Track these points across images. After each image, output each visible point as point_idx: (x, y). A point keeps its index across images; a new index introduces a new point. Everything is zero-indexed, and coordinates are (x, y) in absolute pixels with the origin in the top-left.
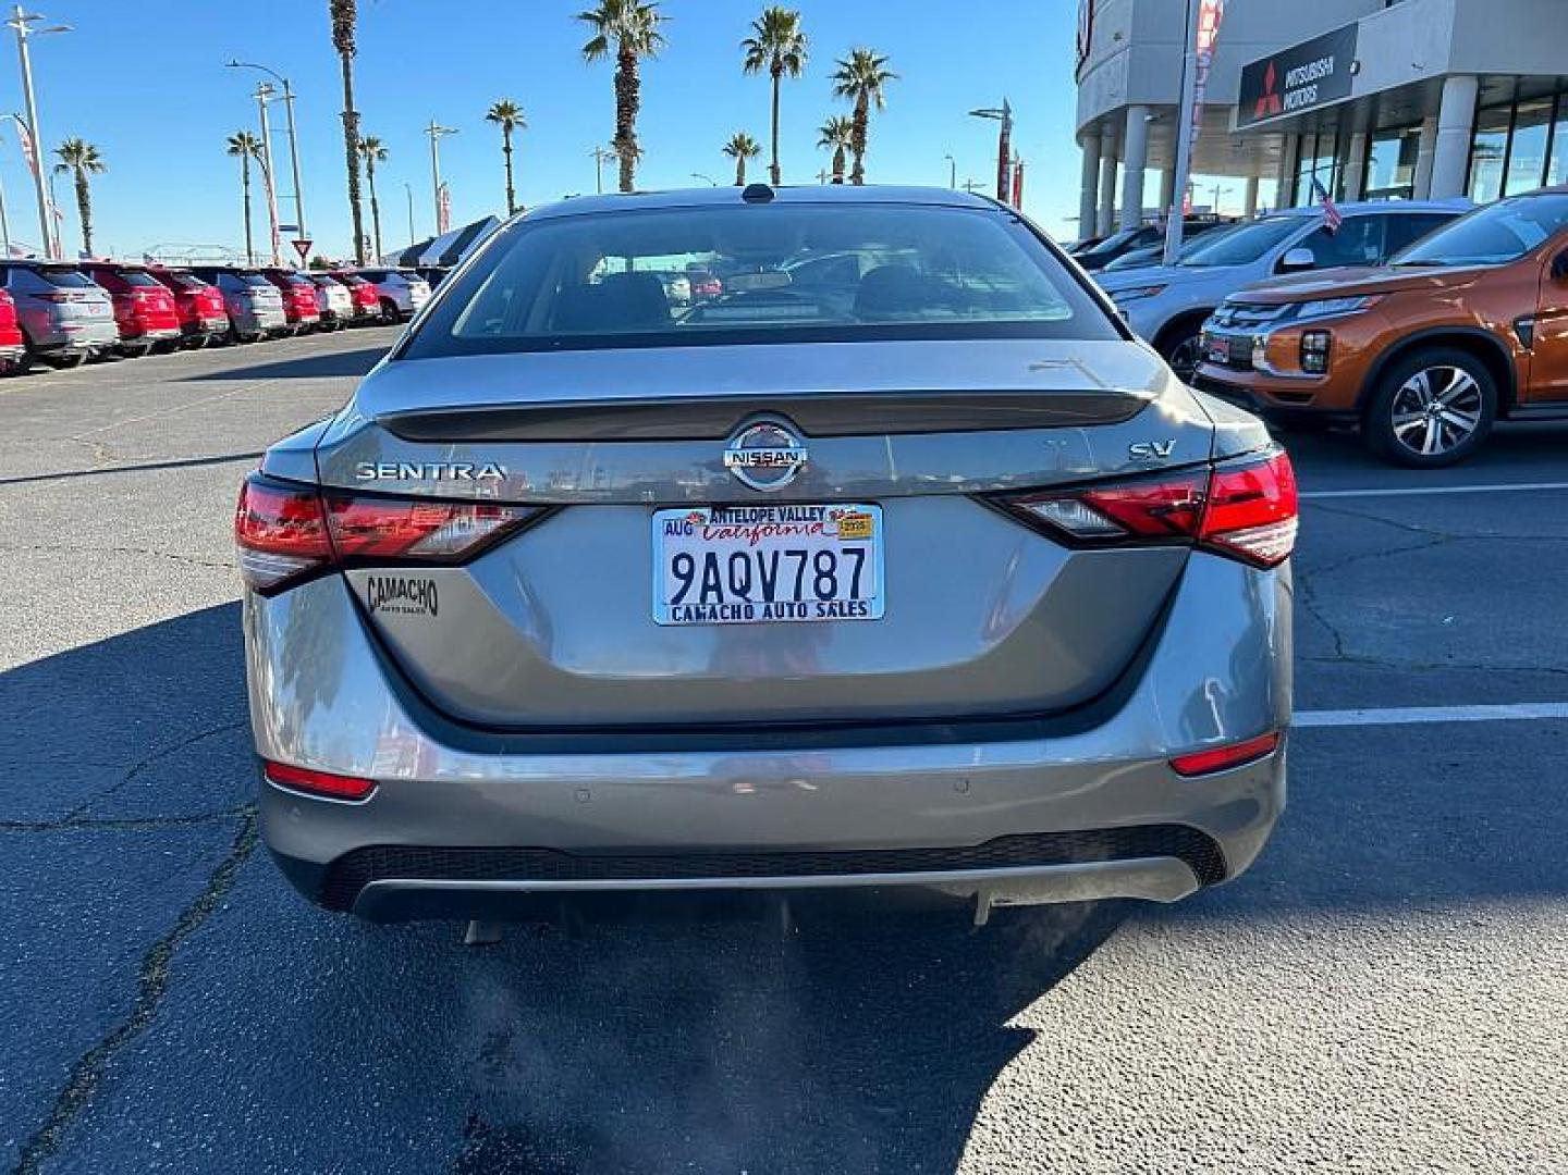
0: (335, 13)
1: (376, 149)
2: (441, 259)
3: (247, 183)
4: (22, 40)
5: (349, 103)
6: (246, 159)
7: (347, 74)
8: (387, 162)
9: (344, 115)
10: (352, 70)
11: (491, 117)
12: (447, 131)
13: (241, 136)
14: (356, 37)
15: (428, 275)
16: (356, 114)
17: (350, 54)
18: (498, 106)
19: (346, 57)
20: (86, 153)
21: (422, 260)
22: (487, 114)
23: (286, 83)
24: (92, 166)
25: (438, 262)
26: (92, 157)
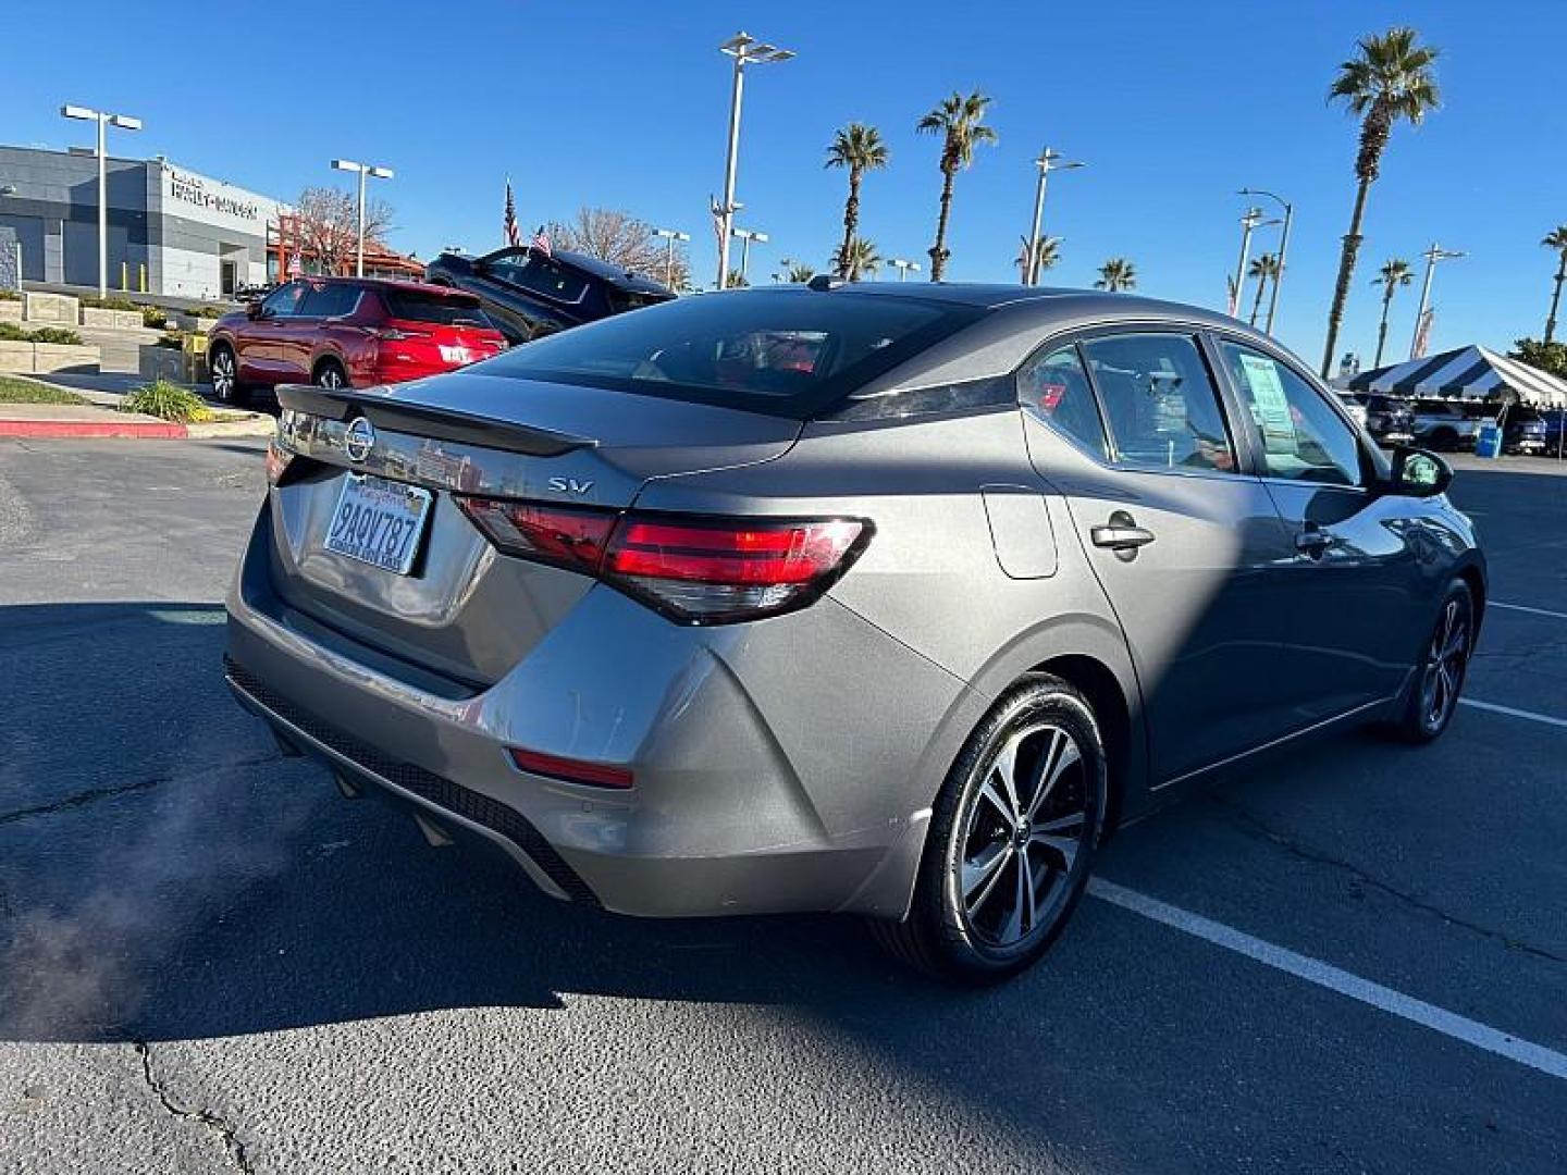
0: (1365, 139)
1: (1401, 274)
2: (1395, 386)
3: (1258, 302)
4: (1043, 175)
5: (1355, 227)
6: (1263, 280)
7: (1361, 198)
8: (1408, 287)
9: (1346, 238)
10: (1366, 195)
11: (1549, 241)
12: (1448, 255)
13: (1265, 259)
14: (1380, 163)
15: (1369, 402)
16: (1360, 238)
17: (1370, 178)
18: (1560, 230)
19: (1364, 183)
20: (1123, 271)
21: (1373, 386)
22: (1545, 238)
23: (1289, 208)
24: (1125, 283)
25: (1390, 388)
26: (1127, 275)
